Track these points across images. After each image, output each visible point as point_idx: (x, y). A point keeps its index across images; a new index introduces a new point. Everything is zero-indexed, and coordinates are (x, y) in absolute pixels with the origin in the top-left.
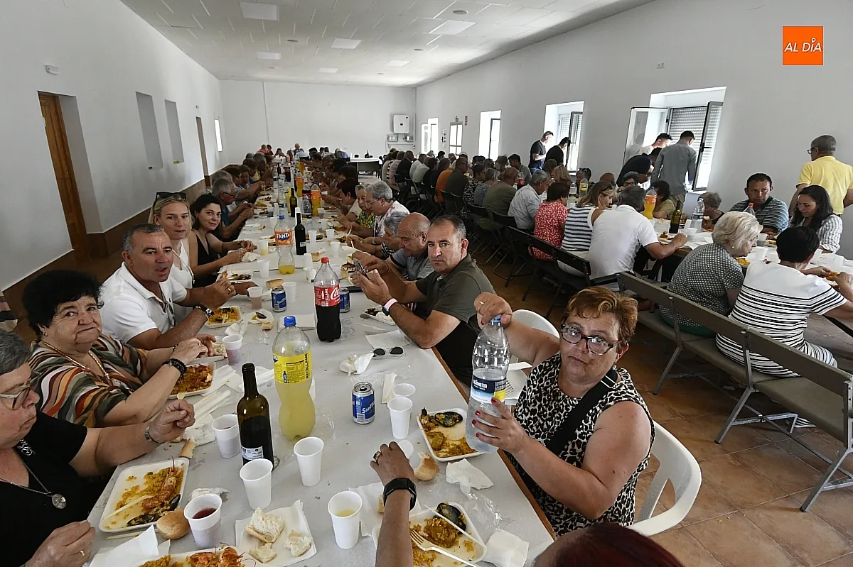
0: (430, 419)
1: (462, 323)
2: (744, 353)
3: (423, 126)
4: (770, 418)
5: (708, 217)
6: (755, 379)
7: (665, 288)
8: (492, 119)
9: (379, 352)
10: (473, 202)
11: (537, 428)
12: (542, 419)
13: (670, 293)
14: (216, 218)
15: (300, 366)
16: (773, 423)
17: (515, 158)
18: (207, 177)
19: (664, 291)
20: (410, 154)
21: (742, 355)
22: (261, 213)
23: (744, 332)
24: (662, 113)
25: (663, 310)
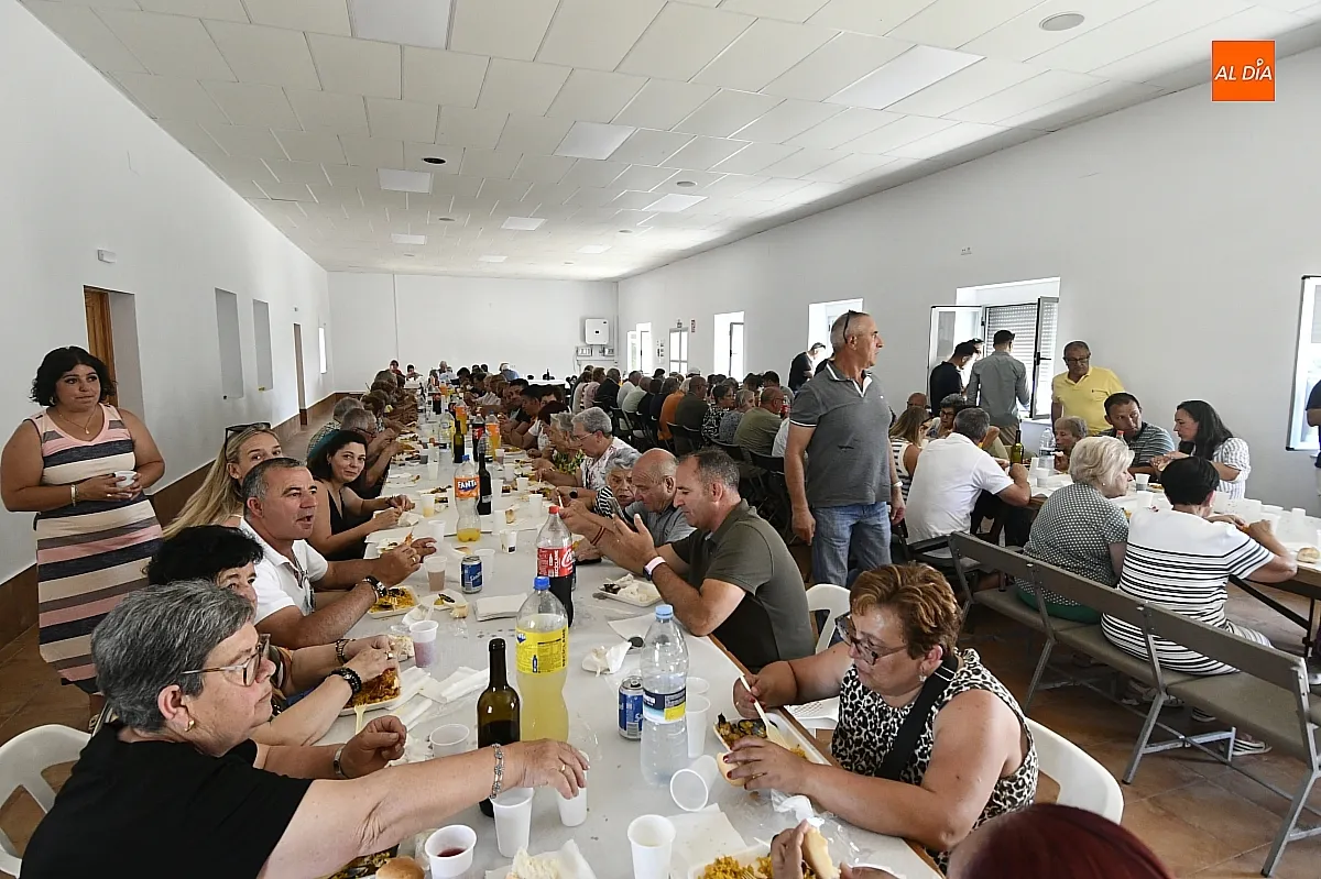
0: (732, 728)
1: (748, 594)
2: (1147, 642)
3: (629, 334)
4: (1198, 740)
5: (1062, 453)
6: (1166, 679)
7: (1021, 552)
8: (732, 324)
9: (637, 642)
10: (718, 437)
11: (867, 763)
12: (872, 750)
13: (1027, 558)
14: (357, 463)
15: (555, 648)
16: (1202, 748)
17: (772, 377)
18: (303, 412)
19: (1019, 555)
20: (615, 374)
21: (1144, 644)
22: (407, 459)
23: (1141, 609)
24: (975, 314)
25: (1022, 584)
